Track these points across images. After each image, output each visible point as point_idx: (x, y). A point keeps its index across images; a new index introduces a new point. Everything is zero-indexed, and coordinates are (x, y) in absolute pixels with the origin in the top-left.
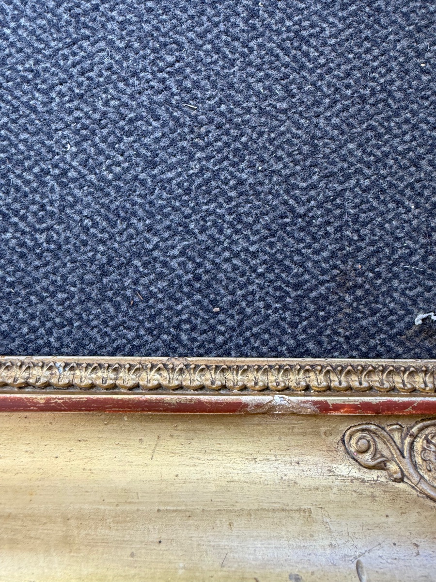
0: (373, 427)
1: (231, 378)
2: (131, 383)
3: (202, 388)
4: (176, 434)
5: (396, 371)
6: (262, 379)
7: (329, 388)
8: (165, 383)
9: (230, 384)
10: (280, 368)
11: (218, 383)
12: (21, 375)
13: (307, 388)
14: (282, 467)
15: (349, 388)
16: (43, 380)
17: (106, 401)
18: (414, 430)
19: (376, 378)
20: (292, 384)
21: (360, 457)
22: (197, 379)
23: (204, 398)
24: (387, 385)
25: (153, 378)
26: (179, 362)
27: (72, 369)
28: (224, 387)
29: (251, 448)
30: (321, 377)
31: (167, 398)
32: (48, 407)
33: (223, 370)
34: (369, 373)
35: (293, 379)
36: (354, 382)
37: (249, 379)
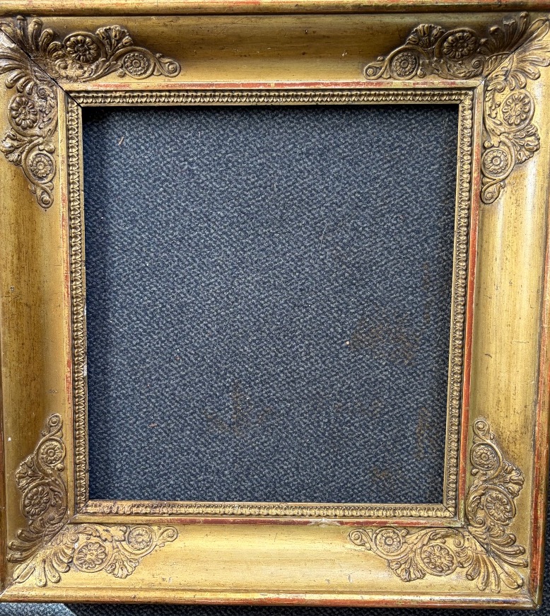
0: (361, 530)
1: (305, 511)
2: (265, 513)
3: (294, 515)
4: (283, 532)
5: (372, 509)
6: (318, 512)
7: (344, 516)
8: (279, 513)
9: (305, 514)
10: (325, 507)
11: (300, 514)
12: (222, 510)
13: (336, 516)
14: (325, 545)
15: (353, 516)
16: (231, 512)
17: (257, 520)
18: (377, 531)
19: (363, 512)
20: (330, 514)
21: (355, 541)
22: (292, 512)
23: (294, 519)
24: (367, 514)
25: (274, 512)
26: (284, 505)
27: (242, 508)
28: (303, 515)
29: (313, 538)
30: (341, 512)
31: (281, 519)
32: (234, 523)
33: (302, 509)
34: (361, 510)
35: (329, 512)
36: (354, 513)
37: (312, 512)
